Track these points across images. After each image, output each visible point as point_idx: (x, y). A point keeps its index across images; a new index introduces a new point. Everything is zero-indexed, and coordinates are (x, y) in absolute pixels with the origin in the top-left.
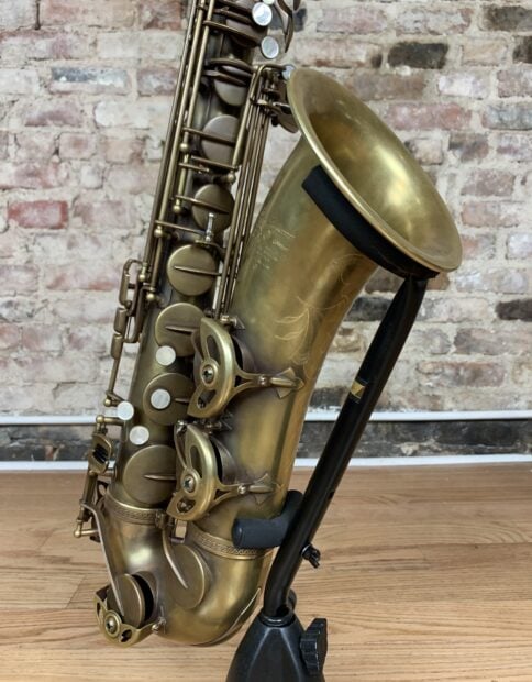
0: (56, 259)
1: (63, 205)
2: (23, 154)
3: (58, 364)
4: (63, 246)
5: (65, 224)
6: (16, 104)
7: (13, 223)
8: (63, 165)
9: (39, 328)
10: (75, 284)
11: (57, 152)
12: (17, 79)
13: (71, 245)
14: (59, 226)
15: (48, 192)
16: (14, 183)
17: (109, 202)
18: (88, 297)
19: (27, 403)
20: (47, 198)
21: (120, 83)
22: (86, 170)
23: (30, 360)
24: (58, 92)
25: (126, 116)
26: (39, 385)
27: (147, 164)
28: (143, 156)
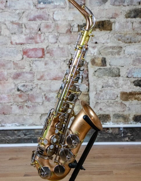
0: (41, 69)
1: (43, 50)
2: (28, 31)
3: (42, 107)
4: (43, 64)
5: (44, 56)
6: (25, 13)
7: (25, 57)
8: (42, 35)
9: (34, 94)
10: (48, 78)
11: (40, 30)
12: (25, 4)
13: (46, 64)
14: (42, 57)
15: (37, 45)
16: (25, 42)
17: (59, 48)
18: (52, 82)
19: (31, 121)
20: (37, 47)
21: (62, 4)
22: (50, 36)
23: (31, 106)
24: (40, 8)
25: (65, 16)
26: (35, 115)
27: (72, 33)
28: (71, 30)
